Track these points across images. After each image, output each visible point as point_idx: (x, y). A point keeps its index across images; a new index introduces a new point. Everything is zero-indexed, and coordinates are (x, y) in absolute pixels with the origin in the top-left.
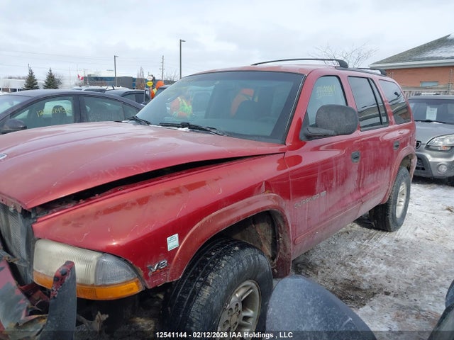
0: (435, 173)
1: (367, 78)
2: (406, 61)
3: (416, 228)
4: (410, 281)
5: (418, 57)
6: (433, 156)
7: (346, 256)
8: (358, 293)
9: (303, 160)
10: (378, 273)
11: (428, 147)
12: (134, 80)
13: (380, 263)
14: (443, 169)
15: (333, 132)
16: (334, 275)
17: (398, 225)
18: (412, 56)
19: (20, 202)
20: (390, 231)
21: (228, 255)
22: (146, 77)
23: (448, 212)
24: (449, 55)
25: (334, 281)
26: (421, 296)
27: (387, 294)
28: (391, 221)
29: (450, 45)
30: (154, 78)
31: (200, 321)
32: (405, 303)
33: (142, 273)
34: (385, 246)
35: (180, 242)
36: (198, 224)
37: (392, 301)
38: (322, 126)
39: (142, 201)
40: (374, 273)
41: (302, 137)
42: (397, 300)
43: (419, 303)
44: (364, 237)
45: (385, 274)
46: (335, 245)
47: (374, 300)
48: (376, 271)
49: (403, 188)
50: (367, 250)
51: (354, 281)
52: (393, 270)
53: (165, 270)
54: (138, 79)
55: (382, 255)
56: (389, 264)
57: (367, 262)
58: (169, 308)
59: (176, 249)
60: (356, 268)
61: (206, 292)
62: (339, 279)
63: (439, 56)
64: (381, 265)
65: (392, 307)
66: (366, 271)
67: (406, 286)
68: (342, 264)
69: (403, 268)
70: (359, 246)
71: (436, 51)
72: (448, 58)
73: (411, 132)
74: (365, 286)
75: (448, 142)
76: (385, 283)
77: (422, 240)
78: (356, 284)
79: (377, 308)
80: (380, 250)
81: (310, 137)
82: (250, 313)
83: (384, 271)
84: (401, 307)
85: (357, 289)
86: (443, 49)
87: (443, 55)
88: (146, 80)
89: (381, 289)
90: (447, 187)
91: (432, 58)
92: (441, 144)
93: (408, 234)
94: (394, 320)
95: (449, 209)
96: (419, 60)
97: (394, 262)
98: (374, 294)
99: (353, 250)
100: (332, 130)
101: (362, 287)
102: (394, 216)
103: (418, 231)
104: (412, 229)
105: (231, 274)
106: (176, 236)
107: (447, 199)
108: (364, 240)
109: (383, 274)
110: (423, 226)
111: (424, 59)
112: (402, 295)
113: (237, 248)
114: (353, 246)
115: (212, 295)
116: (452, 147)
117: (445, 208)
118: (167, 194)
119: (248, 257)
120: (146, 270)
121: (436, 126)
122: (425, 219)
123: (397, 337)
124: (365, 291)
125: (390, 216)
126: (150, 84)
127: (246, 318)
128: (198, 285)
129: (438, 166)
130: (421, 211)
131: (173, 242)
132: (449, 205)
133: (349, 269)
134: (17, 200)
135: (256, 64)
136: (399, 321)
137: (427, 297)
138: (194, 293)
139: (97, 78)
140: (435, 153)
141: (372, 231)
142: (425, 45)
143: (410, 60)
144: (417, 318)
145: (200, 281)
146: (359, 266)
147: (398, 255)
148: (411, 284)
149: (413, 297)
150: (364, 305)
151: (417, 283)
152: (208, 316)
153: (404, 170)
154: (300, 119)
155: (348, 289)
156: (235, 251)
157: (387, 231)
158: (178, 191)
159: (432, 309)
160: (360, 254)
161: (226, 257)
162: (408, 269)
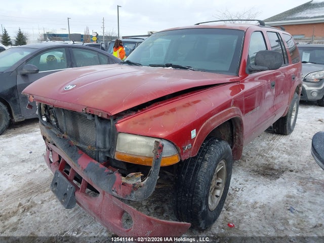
0: (309, 98)
1: (276, 33)
2: (283, 20)
3: (302, 132)
4: (304, 164)
5: (290, 17)
6: (308, 86)
7: (261, 150)
8: (273, 171)
9: (245, 87)
10: (283, 160)
11: (305, 80)
12: (82, 36)
13: (283, 154)
14: (315, 95)
15: (267, 68)
16: (256, 162)
17: (291, 131)
18: (286, 16)
19: (105, 111)
20: (286, 135)
21: (214, 144)
22: (91, 34)
23: (320, 122)
24: (313, 16)
25: (257, 165)
26: (313, 171)
27: (291, 171)
28: (287, 128)
29: (313, 8)
30: (97, 35)
31: (203, 181)
32: (304, 176)
33: (180, 151)
34: (284, 144)
35: (196, 134)
36: (204, 124)
37: (295, 175)
38: (260, 64)
39: (173, 110)
40: (280, 160)
41: (247, 72)
42: (298, 174)
43: (312, 176)
44: (270, 139)
45: (287, 160)
46: (252, 144)
47: (284, 175)
48: (282, 159)
49: (295, 107)
50: (273, 147)
51: (269, 165)
52: (292, 158)
53: (190, 149)
54: (85, 35)
55: (284, 149)
56: (289, 154)
57: (275, 153)
58: (183, 175)
59: (195, 138)
60: (269, 157)
61: (205, 165)
62: (260, 164)
63: (305, 16)
64: (284, 155)
65: (296, 178)
66: (275, 159)
67: (302, 166)
68: (259, 155)
69: (298, 156)
70: (268, 144)
71: (303, 12)
72: (312, 18)
73: (298, 70)
74: (276, 167)
75: (318, 76)
76: (289, 165)
77: (307, 140)
78: (271, 166)
79: (287, 180)
80: (282, 146)
81: (251, 71)
82: (220, 180)
83: (286, 158)
84: (301, 178)
85: (272, 169)
86: (308, 11)
87: (308, 15)
88: (91, 36)
89: (287, 169)
90: (316, 107)
91: (301, 18)
92: (313, 77)
93: (297, 136)
94: (299, 185)
95: (320, 120)
96: (291, 19)
97: (292, 153)
98: (283, 172)
99: (265, 147)
100: (266, 66)
101: (275, 168)
102: (289, 124)
103: (304, 134)
104: (299, 133)
105: (217, 155)
106: (195, 130)
107: (318, 114)
108: (270, 140)
109: (286, 160)
110: (306, 131)
111: (295, 19)
112: (300, 172)
113: (217, 140)
114: (264, 144)
115: (209, 167)
116: (321, 80)
117: (317, 120)
118: (184, 106)
119: (224, 146)
120: (183, 149)
121: (310, 65)
122: (306, 127)
123: (303, 194)
124: (277, 170)
125: (287, 125)
126: (94, 39)
127: (218, 183)
128: (200, 161)
129: (311, 92)
130: (302, 122)
131: (194, 134)
132: (320, 118)
133: (264, 158)
134: (103, 111)
135: (198, 24)
136: (302, 186)
137: (316, 172)
138: (198, 165)
139: (54, 35)
140: (309, 83)
141: (274, 135)
142: (295, 8)
143: (285, 19)
144: (313, 183)
145: (200, 159)
146: (271, 156)
147: (294, 148)
148: (305, 165)
149: (308, 172)
150: (279, 178)
151: (308, 164)
152: (208, 178)
153: (296, 94)
154: (245, 60)
155: (266, 169)
156: (217, 142)
157: (284, 135)
158: (189, 104)
159: (321, 178)
160: (269, 149)
161: (212, 145)
162: (302, 156)
